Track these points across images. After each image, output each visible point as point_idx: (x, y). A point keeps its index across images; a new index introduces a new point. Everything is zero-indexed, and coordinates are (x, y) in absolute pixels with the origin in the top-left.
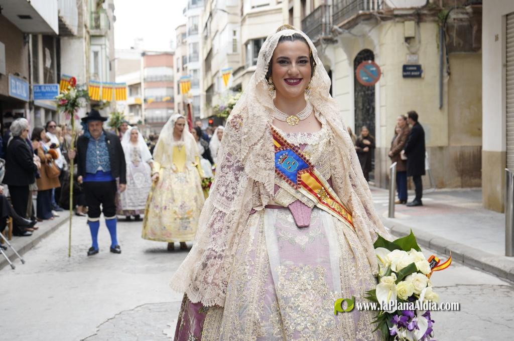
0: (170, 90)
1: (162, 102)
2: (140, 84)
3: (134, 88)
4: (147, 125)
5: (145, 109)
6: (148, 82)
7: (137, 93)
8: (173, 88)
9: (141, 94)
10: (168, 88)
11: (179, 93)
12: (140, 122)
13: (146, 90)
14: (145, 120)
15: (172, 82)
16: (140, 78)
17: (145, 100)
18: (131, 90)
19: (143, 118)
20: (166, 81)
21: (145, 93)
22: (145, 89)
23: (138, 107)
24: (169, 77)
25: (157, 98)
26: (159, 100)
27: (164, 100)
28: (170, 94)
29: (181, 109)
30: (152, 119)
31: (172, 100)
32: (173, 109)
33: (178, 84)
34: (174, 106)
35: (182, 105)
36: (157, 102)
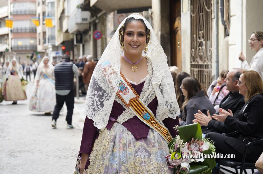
1: (26, 32)
3: (3, 21)
4: (13, 52)
6: (13, 15)
12: (7, 50)
14: (12, 48)
15: (35, 15)
19: (10, 47)
20: (30, 14)
24: (33, 11)
25: (21, 29)
26: (24, 31)
27: (28, 31)
28: (33, 26)
29: (41, 38)
30: (18, 47)
31: (34, 31)
32: (36, 38)
33: (39, 16)
34: (36, 36)
35: (42, 35)
36: (21, 33)
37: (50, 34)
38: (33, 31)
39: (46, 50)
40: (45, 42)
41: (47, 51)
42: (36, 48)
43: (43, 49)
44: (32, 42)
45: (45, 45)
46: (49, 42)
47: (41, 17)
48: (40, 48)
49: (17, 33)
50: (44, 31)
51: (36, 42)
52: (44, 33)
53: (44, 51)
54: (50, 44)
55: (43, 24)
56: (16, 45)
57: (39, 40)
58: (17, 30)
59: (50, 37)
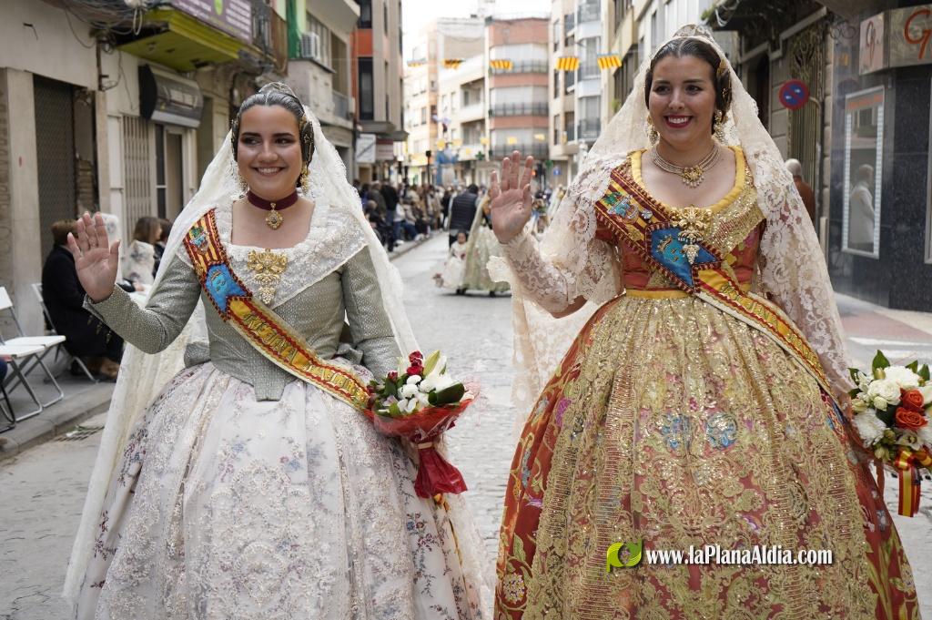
0: (541, 91)
1: (523, 115)
2: (482, 80)
3: (472, 89)
4: (495, 163)
5: (491, 131)
6: (496, 75)
7: (478, 99)
8: (547, 87)
9: (484, 101)
10: (535, 86)
11: (556, 95)
12: (481, 156)
13: (494, 93)
14: (490, 152)
15: (546, 73)
16: (483, 68)
17: (490, 112)
18: (466, 94)
19: (488, 148)
20: (533, 73)
21: (493, 97)
22: (491, 90)
23: (478, 127)
24: (539, 66)
25: (514, 108)
26: (518, 112)
27: (528, 112)
28: (541, 99)
29: (561, 127)
30: (505, 149)
31: (543, 112)
32: (546, 129)
33: (556, 75)
34: (547, 122)
35: (562, 119)
36: (513, 116)
37: (584, 117)
38: (540, 112)
39: (571, 156)
40: (570, 138)
41: (575, 158)
42: (547, 151)
43: (564, 155)
44: (540, 137)
45: (570, 143)
46: (579, 137)
47: (561, 77)
48: (556, 152)
49: (503, 117)
50: (568, 110)
51: (547, 137)
52: (569, 115)
53: (565, 158)
54: (583, 140)
55: (566, 93)
56: (501, 144)
57: (556, 131)
58: (504, 109)
59: (584, 124)
